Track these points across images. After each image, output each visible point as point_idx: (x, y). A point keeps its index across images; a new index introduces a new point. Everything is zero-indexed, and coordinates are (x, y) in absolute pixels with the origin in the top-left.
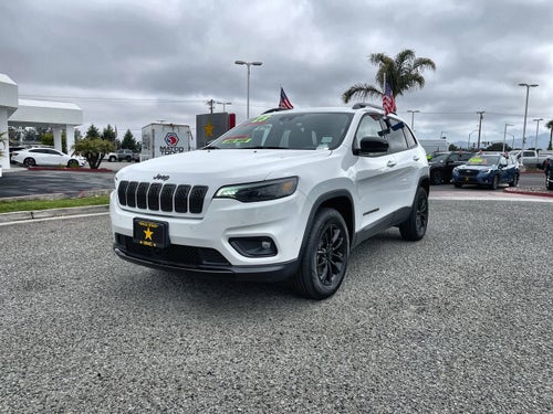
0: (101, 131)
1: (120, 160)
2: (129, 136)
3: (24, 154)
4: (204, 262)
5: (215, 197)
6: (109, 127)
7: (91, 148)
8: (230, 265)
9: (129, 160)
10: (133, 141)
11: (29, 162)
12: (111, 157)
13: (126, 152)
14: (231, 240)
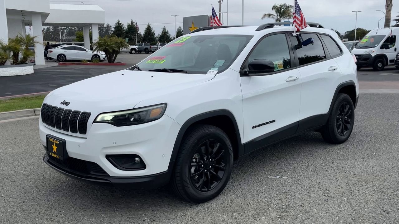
0: (125, 26)
1: (140, 52)
2: (149, 30)
3: (57, 51)
4: (92, 173)
5: (95, 121)
6: (132, 22)
7: (108, 45)
8: (109, 176)
9: (148, 51)
10: (153, 34)
11: (61, 58)
12: (132, 49)
13: (144, 45)
14: (108, 157)
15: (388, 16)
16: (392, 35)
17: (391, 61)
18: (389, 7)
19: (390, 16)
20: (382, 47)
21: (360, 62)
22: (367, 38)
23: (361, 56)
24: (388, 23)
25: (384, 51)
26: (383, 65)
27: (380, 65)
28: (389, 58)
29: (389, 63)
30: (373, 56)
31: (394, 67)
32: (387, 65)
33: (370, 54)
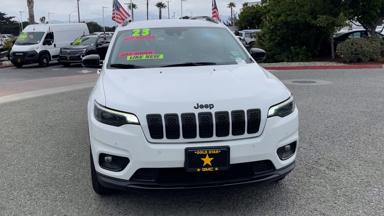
5: (268, 117)
15: (31, 13)
16: (51, 31)
17: (54, 57)
18: (31, 4)
19: (33, 13)
20: (44, 44)
21: (26, 59)
22: (26, 35)
23: (26, 53)
24: (33, 19)
25: (47, 48)
26: (48, 61)
27: (45, 61)
28: (52, 54)
29: (52, 59)
30: (38, 53)
31: (56, 61)
32: (50, 60)
33: (35, 50)
